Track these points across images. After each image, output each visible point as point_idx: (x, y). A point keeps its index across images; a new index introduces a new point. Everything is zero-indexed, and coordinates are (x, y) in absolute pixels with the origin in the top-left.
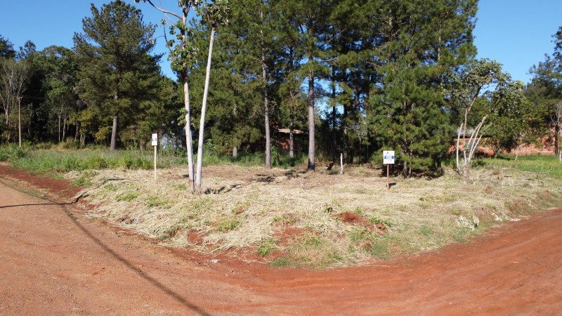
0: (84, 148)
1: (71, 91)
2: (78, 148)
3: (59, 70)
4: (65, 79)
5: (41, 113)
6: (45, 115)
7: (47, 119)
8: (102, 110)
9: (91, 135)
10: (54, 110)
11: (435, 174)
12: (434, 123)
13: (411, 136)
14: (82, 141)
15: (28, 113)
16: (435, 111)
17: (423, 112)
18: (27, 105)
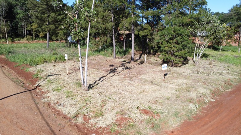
0: (35, 40)
1: (27, 15)
2: (33, 40)
3: (20, 5)
4: (24, 9)
5: (15, 25)
6: (16, 25)
7: (18, 27)
8: (42, 29)
9: (38, 34)
10: (20, 23)
11: (185, 63)
12: (185, 43)
13: (175, 50)
14: (34, 37)
15: (9, 25)
16: (186, 39)
17: (181, 39)
18: (8, 22)
